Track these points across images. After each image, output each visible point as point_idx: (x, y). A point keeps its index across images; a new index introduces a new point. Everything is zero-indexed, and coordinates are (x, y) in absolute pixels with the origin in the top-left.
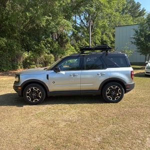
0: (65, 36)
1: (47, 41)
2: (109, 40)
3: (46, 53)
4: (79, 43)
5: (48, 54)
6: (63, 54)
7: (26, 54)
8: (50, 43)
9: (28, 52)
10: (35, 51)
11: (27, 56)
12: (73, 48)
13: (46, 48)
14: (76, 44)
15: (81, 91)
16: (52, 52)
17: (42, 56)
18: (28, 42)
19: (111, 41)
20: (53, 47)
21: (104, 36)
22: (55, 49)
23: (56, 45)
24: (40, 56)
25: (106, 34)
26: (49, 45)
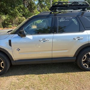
0: (33, 4)
1: (20, 7)
3: (20, 16)
4: (43, 9)
5: (21, 17)
7: (4, 17)
8: (22, 9)
9: (6, 15)
10: (11, 15)
11: (5, 18)
12: (39, 12)
13: (20, 13)
14: (41, 10)
15: (52, 58)
16: (24, 15)
17: (17, 19)
18: (5, 8)
20: (25, 12)
22: (26, 13)
23: (27, 10)
24: (15, 18)
26: (22, 10)
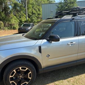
2: (36, 13)
6: (9, 21)
12: (15, 17)
19: (37, 13)
21: (33, 10)
23: (3, 15)
25: (34, 9)
